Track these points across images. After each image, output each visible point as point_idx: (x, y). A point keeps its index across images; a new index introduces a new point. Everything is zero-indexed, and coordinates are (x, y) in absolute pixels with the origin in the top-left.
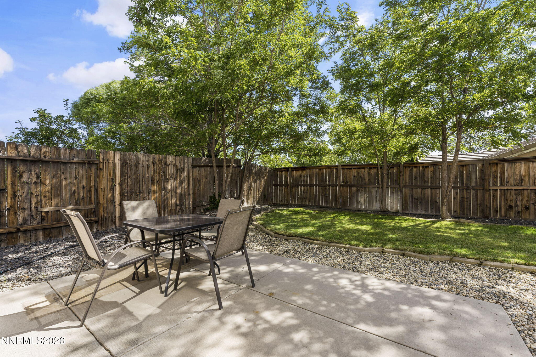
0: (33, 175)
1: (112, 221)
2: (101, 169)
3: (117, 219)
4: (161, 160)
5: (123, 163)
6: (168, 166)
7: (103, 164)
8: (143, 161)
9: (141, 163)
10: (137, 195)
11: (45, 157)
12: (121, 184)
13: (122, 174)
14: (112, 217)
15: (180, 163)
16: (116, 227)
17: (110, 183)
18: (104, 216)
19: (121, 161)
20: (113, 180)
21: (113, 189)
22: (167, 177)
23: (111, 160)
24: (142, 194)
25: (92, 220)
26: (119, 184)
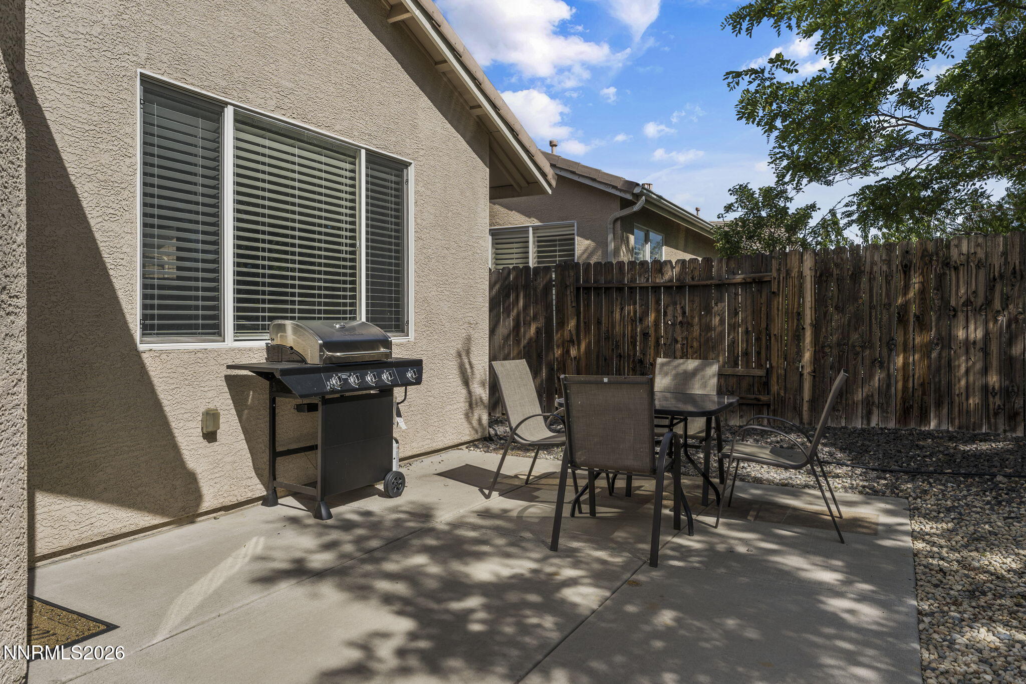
0: (679, 311)
1: (795, 408)
2: (774, 293)
3: (806, 407)
4: (931, 256)
5: (821, 275)
6: (956, 269)
7: (779, 282)
8: (873, 263)
9: (868, 269)
10: (857, 354)
11: (693, 279)
12: (816, 327)
13: (820, 301)
14: (795, 400)
15: (1005, 254)
16: (801, 422)
17: (793, 322)
18: (778, 394)
19: (816, 271)
20: (800, 315)
21: (798, 337)
22: (953, 303)
23: (794, 273)
24: (867, 352)
25: (759, 400)
26: (811, 324)
